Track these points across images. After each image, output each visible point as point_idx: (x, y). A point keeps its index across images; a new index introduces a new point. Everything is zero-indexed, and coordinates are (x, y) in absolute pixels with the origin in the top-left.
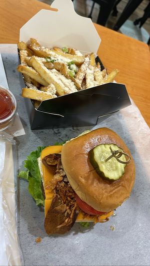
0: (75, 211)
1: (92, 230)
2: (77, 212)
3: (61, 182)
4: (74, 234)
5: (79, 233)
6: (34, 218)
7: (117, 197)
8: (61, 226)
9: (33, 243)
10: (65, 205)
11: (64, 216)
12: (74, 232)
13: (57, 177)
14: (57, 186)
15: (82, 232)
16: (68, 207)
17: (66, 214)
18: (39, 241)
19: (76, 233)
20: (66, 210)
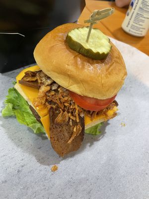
0: (79, 115)
1: (106, 135)
2: (82, 115)
3: (49, 91)
4: (90, 146)
5: (95, 143)
6: (39, 148)
7: (116, 73)
8: (71, 139)
9: (50, 174)
10: (66, 113)
11: (71, 126)
12: (89, 144)
13: (44, 89)
14: (48, 98)
15: (97, 140)
16: (70, 114)
17: (71, 123)
18: (55, 169)
19: (92, 144)
20: (69, 118)
